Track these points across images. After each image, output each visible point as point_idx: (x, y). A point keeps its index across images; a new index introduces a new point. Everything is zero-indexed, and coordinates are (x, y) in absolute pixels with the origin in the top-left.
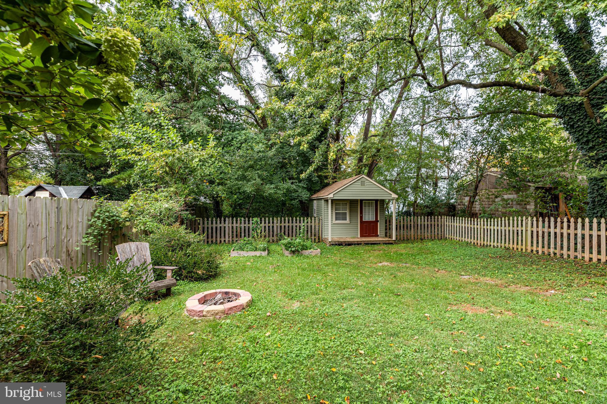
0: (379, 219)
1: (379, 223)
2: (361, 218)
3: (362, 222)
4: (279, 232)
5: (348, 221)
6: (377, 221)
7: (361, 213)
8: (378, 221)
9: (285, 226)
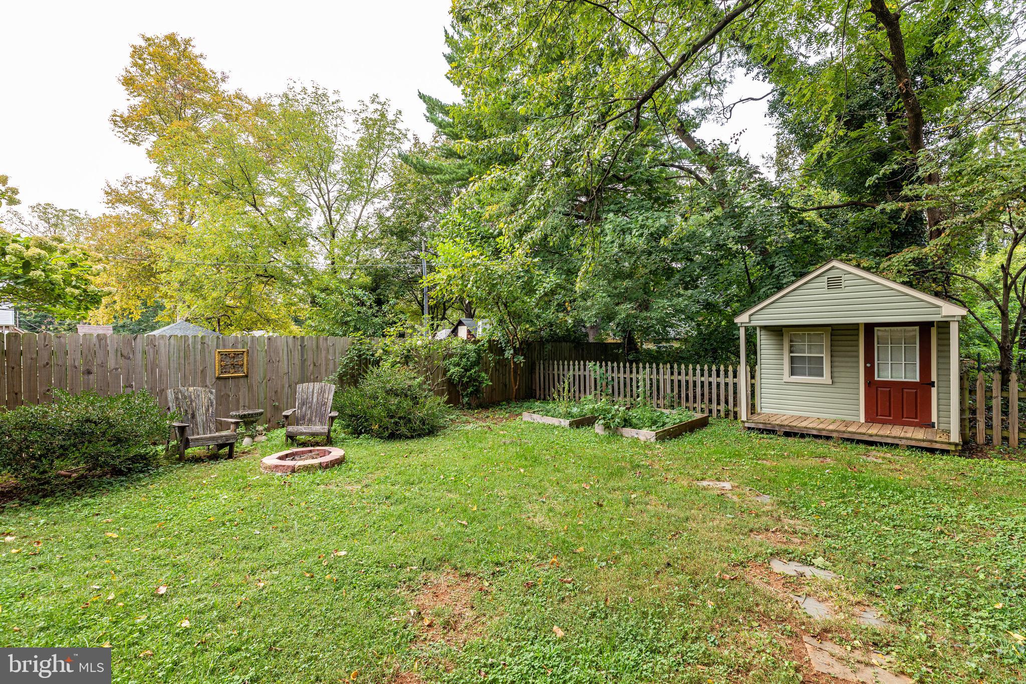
0: (934, 378)
1: (934, 391)
2: (869, 372)
3: (870, 383)
4: (669, 390)
5: (826, 379)
6: (926, 383)
7: (869, 358)
8: (932, 384)
9: (679, 381)
